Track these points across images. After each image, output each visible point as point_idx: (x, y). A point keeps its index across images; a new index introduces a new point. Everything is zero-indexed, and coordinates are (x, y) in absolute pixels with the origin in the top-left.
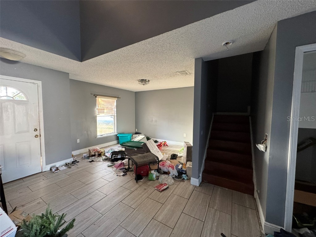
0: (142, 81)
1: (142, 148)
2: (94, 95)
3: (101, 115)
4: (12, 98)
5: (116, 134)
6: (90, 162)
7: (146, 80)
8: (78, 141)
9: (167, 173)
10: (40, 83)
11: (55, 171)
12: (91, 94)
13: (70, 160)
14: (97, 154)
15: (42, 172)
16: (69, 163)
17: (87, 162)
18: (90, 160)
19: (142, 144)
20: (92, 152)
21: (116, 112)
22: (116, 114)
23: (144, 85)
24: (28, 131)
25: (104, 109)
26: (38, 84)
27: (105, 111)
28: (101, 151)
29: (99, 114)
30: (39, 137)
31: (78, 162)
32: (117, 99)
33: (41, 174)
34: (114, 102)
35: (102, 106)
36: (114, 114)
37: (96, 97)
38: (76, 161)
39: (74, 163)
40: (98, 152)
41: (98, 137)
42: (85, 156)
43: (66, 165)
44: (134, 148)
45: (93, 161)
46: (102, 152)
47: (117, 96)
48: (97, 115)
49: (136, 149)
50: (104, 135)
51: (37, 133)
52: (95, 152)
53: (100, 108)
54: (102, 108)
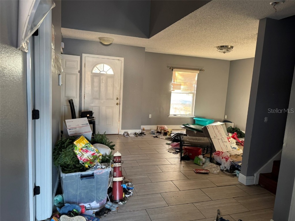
0: (222, 47)
1: (202, 132)
2: (170, 68)
3: (176, 91)
4: (106, 72)
5: (193, 116)
6: (154, 137)
7: (228, 46)
8: (150, 116)
9: (219, 164)
10: (122, 59)
11: (126, 135)
12: (168, 67)
13: (139, 131)
14: (163, 131)
15: (118, 134)
16: (137, 133)
17: (152, 136)
18: (155, 136)
19: (203, 127)
20: (159, 129)
21: (196, 89)
22: (195, 92)
23: (224, 53)
24: (113, 99)
25: (180, 85)
26: (122, 61)
27: (182, 87)
28: (167, 130)
29: (174, 90)
30: (119, 105)
31: (145, 135)
32: (198, 72)
33: (118, 135)
34: (194, 75)
35: (179, 81)
36: (193, 92)
37: (173, 70)
38: (143, 133)
39: (142, 134)
40: (165, 130)
41: (170, 116)
42: (152, 131)
43: (135, 133)
44: (194, 131)
45: (156, 137)
46: (168, 132)
47: (200, 68)
48: (172, 92)
49: (195, 132)
50: (178, 115)
51: (118, 101)
52: (161, 130)
53: (176, 83)
54: (178, 83)
